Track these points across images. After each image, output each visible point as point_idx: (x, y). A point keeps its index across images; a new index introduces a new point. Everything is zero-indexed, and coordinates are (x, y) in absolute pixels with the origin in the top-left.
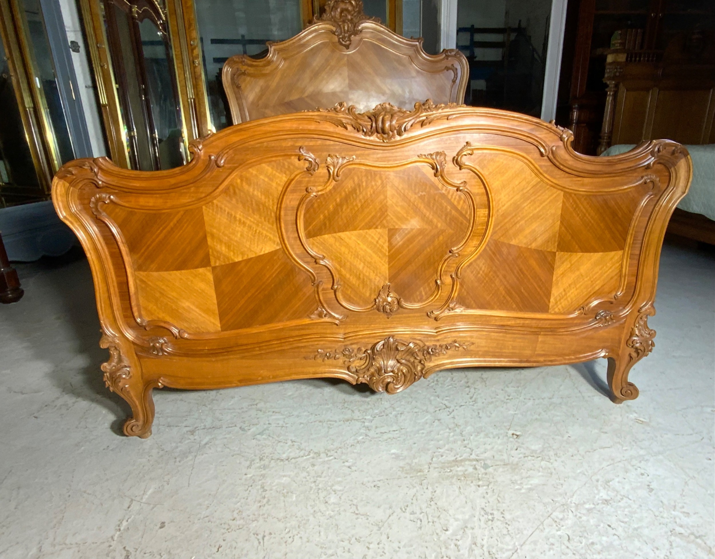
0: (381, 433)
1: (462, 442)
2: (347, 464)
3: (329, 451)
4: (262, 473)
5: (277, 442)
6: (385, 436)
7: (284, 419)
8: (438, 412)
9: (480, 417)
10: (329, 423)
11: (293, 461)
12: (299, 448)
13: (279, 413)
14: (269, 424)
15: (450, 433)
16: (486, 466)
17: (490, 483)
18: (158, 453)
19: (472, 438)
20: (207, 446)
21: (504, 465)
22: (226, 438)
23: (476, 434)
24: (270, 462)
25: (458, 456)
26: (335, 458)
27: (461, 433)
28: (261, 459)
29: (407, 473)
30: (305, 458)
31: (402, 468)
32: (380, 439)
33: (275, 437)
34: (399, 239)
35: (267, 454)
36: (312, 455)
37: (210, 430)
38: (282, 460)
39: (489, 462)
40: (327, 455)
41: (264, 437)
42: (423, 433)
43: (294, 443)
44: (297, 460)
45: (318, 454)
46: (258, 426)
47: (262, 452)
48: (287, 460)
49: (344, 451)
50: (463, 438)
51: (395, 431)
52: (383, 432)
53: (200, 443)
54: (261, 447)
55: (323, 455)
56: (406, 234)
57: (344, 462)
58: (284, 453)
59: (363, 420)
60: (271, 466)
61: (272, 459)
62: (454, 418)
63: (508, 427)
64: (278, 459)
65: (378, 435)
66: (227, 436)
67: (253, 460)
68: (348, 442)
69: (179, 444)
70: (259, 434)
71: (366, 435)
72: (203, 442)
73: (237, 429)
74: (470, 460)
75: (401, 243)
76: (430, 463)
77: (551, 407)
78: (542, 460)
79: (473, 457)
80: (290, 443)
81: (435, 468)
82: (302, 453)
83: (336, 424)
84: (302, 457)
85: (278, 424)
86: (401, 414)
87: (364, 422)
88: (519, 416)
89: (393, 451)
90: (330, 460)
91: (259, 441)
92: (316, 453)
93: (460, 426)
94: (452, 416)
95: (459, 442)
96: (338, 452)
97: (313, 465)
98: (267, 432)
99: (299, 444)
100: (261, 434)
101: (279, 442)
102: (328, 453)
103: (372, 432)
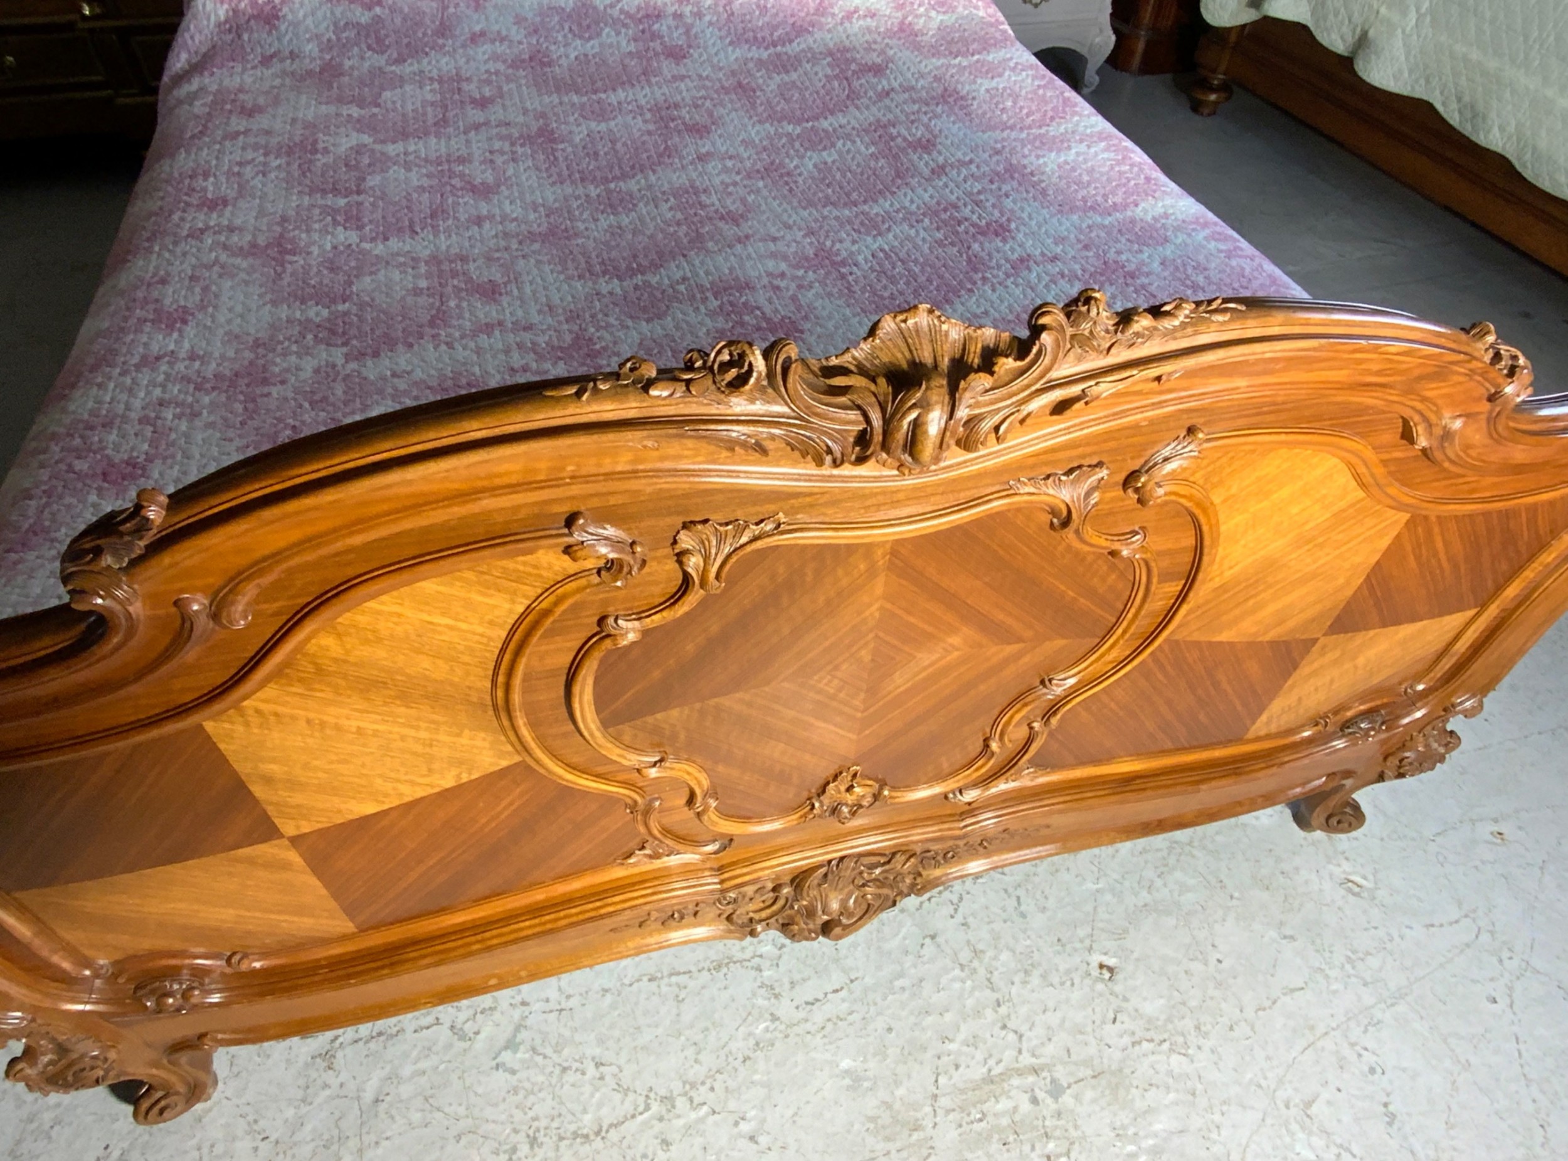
0: (807, 1003)
1: (995, 1010)
2: (744, 1127)
3: (693, 1086)
5: (557, 1070)
6: (819, 1016)
8: (927, 904)
9: (1023, 915)
10: (674, 979)
11: (613, 1135)
12: (620, 1087)
14: (524, 1003)
15: (963, 981)
16: (1056, 1091)
17: (1072, 1143)
18: (256, 1149)
19: (1014, 990)
20: (382, 1107)
21: (1094, 1077)
22: (424, 1074)
23: (1022, 975)
24: (557, 1149)
25: (991, 1062)
26: (714, 1112)
27: (989, 980)
28: (533, 1142)
29: (888, 1139)
30: (640, 1118)
31: (873, 1119)
32: (808, 1026)
33: (549, 1051)
35: (543, 1123)
36: (655, 1107)
37: (372, 1045)
38: (586, 1136)
39: (1061, 1074)
40: (691, 1100)
41: (521, 1055)
42: (903, 989)
43: (602, 1069)
44: (623, 1128)
45: (668, 1100)
46: (497, 1015)
47: (531, 1114)
48: (598, 1133)
49: (731, 1084)
50: (996, 996)
51: (836, 991)
52: (811, 999)
53: (358, 1098)
54: (522, 1094)
55: (681, 1103)
57: (736, 1124)
58: (585, 1111)
59: (756, 961)
61: (561, 1138)
62: (966, 924)
63: (1087, 942)
64: (575, 1135)
65: (802, 1014)
66: (424, 1064)
67: (515, 1149)
68: (733, 1046)
69: (304, 1109)
70: (506, 1048)
71: (774, 1018)
72: (368, 1096)
73: (444, 1032)
74: (1020, 1073)
76: (935, 1097)
77: (1172, 861)
78: (1171, 1050)
79: (1026, 1060)
80: (591, 1071)
81: (948, 1111)
82: (628, 1107)
83: (692, 984)
84: (633, 1116)
85: (547, 1000)
87: (759, 969)
88: (1108, 897)
89: (846, 1064)
90: (701, 1120)
91: (513, 1072)
92: (663, 1099)
93: (982, 952)
94: (959, 918)
95: (989, 1012)
96: (717, 1086)
97: (666, 1143)
98: (523, 1035)
99: (614, 1069)
100: (511, 1045)
101: (565, 1070)
102: (693, 1093)
103: (785, 1001)
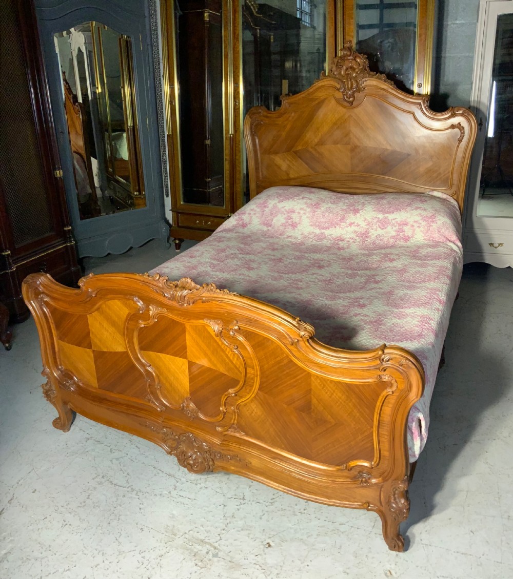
0: (180, 496)
1: (221, 530)
2: (141, 506)
3: (140, 491)
4: (97, 486)
6: (180, 499)
7: (138, 455)
8: (233, 499)
9: (261, 518)
10: (159, 471)
11: (117, 487)
12: (127, 482)
13: (139, 448)
14: (127, 454)
15: (221, 519)
16: (215, 555)
17: (205, 567)
18: (64, 445)
19: (232, 530)
20: (87, 453)
21: (230, 561)
22: (99, 452)
23: (240, 529)
24: (106, 481)
25: (207, 538)
26: (139, 499)
27: (227, 524)
28: (103, 477)
29: (166, 531)
30: (125, 489)
31: (168, 526)
32: (175, 499)
33: (122, 465)
34: (195, 369)
35: (108, 476)
36: (129, 489)
37: (96, 443)
38: (112, 484)
39: (220, 554)
40: (137, 493)
41: (117, 462)
42: (205, 510)
43: (128, 475)
44: (120, 487)
47: (108, 472)
48: (115, 485)
49: (148, 496)
50: (225, 528)
51: (189, 498)
52: (181, 495)
53: (85, 449)
54: (110, 468)
55: (135, 492)
56: (200, 368)
57: (140, 504)
58: (117, 479)
59: (178, 480)
60: (104, 484)
61: (108, 480)
62: (238, 509)
63: (271, 536)
64: (111, 482)
65: (176, 496)
66: (101, 451)
67: (99, 476)
68: (156, 491)
69: (76, 445)
71: (170, 493)
72: (87, 450)
73: (109, 449)
74: (211, 545)
75: (196, 372)
76: (186, 533)
79: (216, 545)
80: (125, 474)
81: (185, 538)
82: (125, 485)
83: (161, 474)
84: (124, 487)
86: (207, 488)
87: (177, 482)
89: (174, 512)
90: (135, 498)
91: (112, 464)
92: (132, 489)
93: (235, 518)
94: (238, 507)
95: (219, 529)
96: (145, 495)
97: (124, 496)
98: (121, 459)
99: (130, 477)
100: (117, 459)
101: (121, 470)
102: (139, 492)
103: (176, 492)
